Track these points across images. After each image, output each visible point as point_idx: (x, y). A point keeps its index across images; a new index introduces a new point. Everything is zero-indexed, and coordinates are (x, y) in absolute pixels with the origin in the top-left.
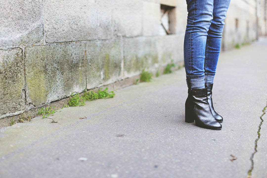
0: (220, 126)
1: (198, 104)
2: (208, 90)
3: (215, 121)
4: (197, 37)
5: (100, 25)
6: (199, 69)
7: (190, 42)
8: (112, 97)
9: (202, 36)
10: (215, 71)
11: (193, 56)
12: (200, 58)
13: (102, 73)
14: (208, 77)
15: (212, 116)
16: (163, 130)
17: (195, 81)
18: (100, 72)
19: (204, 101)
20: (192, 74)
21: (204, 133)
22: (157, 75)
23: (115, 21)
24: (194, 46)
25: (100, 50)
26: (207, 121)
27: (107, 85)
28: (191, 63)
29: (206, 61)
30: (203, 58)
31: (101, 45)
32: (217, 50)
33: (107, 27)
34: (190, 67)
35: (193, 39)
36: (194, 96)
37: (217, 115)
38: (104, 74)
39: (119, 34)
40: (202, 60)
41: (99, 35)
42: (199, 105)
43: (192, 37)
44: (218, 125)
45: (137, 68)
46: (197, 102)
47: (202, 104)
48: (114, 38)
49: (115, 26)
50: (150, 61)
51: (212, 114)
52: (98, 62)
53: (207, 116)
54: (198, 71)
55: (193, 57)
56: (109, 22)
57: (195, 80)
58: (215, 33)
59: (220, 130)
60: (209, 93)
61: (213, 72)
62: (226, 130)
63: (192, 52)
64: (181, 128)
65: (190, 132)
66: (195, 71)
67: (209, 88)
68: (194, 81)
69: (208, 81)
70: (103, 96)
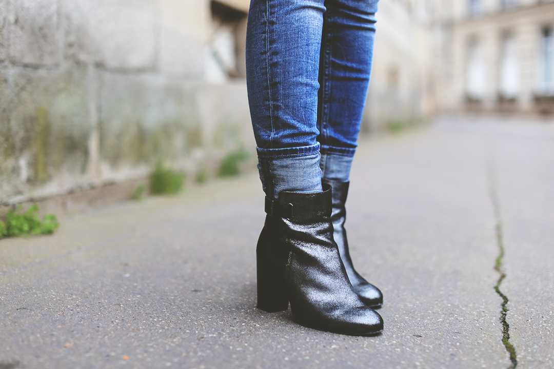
0: (378, 322)
1: (299, 246)
2: (334, 202)
3: (359, 304)
4: (288, 13)
5: (16, 22)
6: (298, 125)
7: (264, 32)
8: (49, 232)
9: (307, 10)
10: (355, 140)
11: (277, 80)
12: (302, 84)
13: (23, 162)
14: (332, 160)
15: (348, 289)
16: (172, 342)
17: (287, 167)
18: (17, 159)
19: (321, 238)
20: (276, 143)
21: (320, 350)
22: (200, 179)
23: (68, 18)
24: (279, 46)
25: (18, 95)
26: (333, 307)
27: (43, 199)
28: (271, 103)
29: (325, 108)
30: (312, 86)
31: (22, 82)
32: (360, 71)
33: (41, 29)
34: (269, 117)
35: (274, 19)
36: (285, 221)
37: (364, 283)
38: (33, 164)
39: (83, 57)
40: (308, 94)
41: (12, 47)
42: (303, 252)
43: (271, 13)
44: (368, 318)
45: (140, 157)
46: (298, 240)
47: (314, 247)
48: (65, 65)
49: (68, 33)
50: (179, 141)
51: (349, 282)
52: (9, 130)
53: (333, 286)
54: (296, 131)
55: (279, 83)
56: (49, 18)
57: (289, 162)
58: (352, 13)
59: (379, 334)
60: (335, 212)
61: (349, 142)
62: (397, 337)
63: (275, 65)
64: (241, 331)
65: (272, 349)
66: (287, 132)
67: (335, 194)
68: (283, 167)
69: (332, 172)
70: (21, 230)
